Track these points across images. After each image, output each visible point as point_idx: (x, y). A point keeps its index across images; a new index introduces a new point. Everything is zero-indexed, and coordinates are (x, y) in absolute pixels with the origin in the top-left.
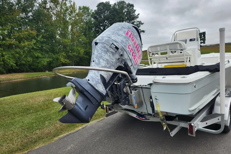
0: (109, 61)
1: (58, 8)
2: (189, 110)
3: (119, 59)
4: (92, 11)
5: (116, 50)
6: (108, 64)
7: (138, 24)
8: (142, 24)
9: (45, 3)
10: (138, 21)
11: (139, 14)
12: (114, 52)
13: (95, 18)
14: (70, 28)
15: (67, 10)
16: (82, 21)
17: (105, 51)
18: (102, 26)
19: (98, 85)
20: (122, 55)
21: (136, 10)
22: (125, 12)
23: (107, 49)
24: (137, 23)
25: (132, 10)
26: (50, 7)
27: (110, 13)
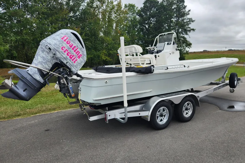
0: (45, 58)
1: (104, 6)
2: (93, 99)
3: (53, 57)
4: (138, 9)
5: (49, 50)
6: (44, 60)
7: (188, 22)
8: (193, 21)
9: (92, 2)
10: (188, 18)
11: (190, 11)
12: (48, 51)
13: (140, 15)
14: (115, 26)
15: (113, 8)
16: (126, 19)
17: (42, 51)
18: (146, 24)
19: (35, 75)
20: (54, 54)
21: (186, 6)
22: (175, 8)
23: (43, 49)
24: (187, 20)
25: (182, 7)
26: (97, 6)
27: (157, 10)
